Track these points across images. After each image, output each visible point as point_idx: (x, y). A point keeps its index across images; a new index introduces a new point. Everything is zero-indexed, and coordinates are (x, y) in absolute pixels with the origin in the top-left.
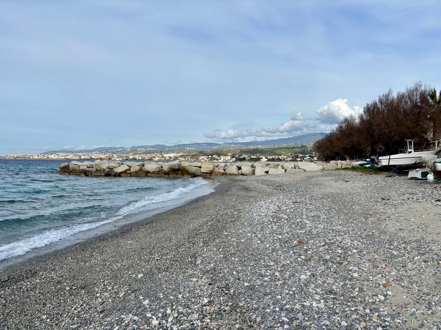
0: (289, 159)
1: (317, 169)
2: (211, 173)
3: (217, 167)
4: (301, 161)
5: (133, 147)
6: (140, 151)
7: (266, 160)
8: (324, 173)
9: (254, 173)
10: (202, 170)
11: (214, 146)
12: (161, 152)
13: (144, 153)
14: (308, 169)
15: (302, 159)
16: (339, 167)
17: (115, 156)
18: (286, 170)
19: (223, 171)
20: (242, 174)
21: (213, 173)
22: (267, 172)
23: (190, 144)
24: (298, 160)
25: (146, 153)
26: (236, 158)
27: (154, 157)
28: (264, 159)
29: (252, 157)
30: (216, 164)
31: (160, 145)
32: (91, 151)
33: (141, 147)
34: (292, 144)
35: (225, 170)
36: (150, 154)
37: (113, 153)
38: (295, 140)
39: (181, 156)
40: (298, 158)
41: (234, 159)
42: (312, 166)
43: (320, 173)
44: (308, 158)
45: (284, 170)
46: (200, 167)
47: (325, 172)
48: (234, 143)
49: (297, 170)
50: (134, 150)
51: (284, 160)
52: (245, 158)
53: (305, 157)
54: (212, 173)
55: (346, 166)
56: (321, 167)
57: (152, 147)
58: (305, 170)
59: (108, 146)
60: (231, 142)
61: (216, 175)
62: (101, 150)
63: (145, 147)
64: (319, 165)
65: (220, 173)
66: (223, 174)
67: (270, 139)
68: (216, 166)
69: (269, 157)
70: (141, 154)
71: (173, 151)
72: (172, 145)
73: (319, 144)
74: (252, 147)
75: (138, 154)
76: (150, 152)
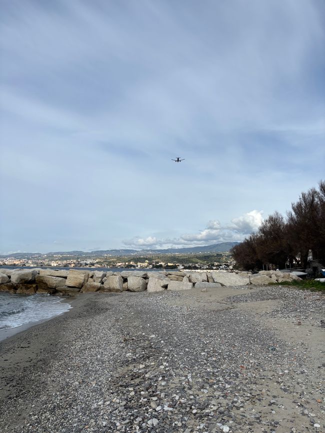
0: (205, 267)
1: (241, 284)
2: (80, 288)
3: (92, 277)
4: (217, 269)
5: (50, 253)
6: (57, 257)
7: (183, 267)
8: (252, 291)
9: (145, 287)
10: (68, 283)
11: (132, 253)
12: (78, 258)
13: (60, 260)
14: (228, 284)
15: (218, 267)
16: (274, 280)
17: (30, 262)
18: (194, 284)
19: (99, 284)
20: (128, 290)
21: (83, 288)
22: (166, 287)
23: (108, 251)
24: (214, 268)
25: (62, 259)
26: (153, 265)
27: (69, 264)
28: (181, 267)
29: (169, 264)
30: (91, 273)
31: (77, 251)
32: (5, 257)
33: (58, 253)
34: (208, 253)
35: (103, 283)
36: (66, 260)
37: (28, 259)
38: (210, 248)
39: (97, 263)
40: (214, 266)
41: (151, 266)
42: (232, 278)
43: (248, 292)
44: (224, 266)
45: (191, 284)
46: (66, 278)
47: (255, 290)
48: (152, 251)
49: (211, 284)
50: (51, 257)
51: (200, 268)
52: (162, 265)
53: (221, 265)
54: (82, 286)
55: (284, 280)
56: (247, 280)
57: (69, 253)
58: (222, 285)
59: (24, 252)
60: (149, 249)
61: (88, 290)
62: (16, 256)
63: (62, 253)
64: (243, 276)
65: (94, 287)
66: (99, 289)
67: (187, 247)
68: (90, 275)
69: (186, 265)
70: (57, 260)
71: (90, 258)
72: (90, 252)
73: (237, 250)
74: (169, 254)
75: (54, 260)
76: (66, 259)
